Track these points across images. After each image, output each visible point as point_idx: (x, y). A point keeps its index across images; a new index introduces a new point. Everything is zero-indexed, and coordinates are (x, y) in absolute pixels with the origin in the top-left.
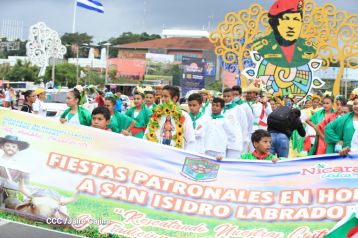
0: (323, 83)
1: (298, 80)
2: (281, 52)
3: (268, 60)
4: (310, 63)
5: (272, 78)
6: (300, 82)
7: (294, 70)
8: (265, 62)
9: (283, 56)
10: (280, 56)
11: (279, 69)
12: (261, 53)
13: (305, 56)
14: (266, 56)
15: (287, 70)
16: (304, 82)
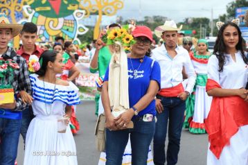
0: (87, 30)
1: (66, 28)
2: (50, 5)
3: (39, 12)
4: (74, 13)
5: (43, 28)
6: (68, 30)
7: (61, 20)
8: (37, 14)
9: (52, 8)
10: (48, 8)
11: (49, 19)
12: (33, 6)
13: (70, 8)
14: (37, 9)
15: (55, 20)
16: (70, 29)
